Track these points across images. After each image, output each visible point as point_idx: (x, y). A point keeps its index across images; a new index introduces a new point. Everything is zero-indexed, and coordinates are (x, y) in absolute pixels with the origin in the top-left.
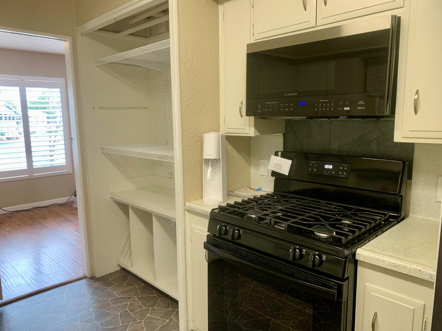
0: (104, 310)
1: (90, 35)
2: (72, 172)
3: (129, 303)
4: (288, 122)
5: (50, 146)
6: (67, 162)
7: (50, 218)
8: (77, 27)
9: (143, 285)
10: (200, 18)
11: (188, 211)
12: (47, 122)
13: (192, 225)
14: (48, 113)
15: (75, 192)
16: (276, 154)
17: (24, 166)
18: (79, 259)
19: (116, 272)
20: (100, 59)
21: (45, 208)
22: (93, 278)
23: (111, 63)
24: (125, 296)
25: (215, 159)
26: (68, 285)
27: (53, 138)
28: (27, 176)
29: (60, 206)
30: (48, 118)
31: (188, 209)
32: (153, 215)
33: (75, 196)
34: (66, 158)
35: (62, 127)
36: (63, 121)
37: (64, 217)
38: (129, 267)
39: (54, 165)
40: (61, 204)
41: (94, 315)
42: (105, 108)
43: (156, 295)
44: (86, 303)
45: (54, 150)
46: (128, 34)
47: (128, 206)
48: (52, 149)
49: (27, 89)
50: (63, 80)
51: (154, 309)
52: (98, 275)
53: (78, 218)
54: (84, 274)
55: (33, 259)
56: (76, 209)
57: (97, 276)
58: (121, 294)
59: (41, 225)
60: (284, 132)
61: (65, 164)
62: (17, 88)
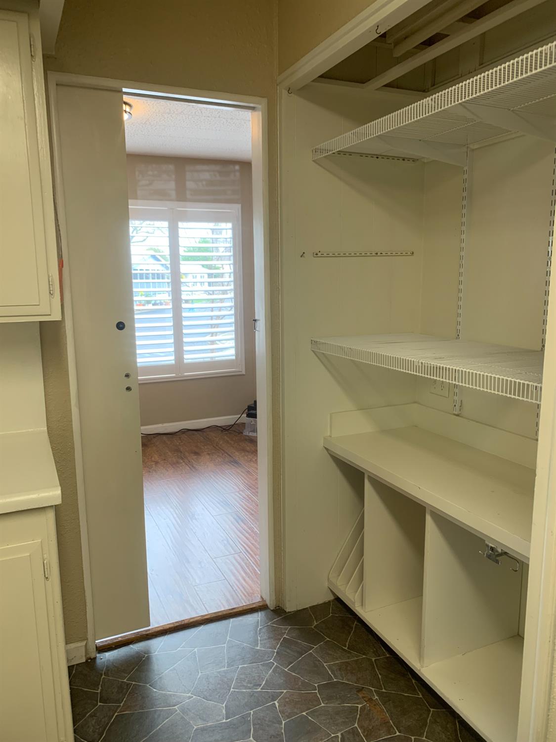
0: (304, 713)
1: (304, 91)
2: (243, 373)
3: (360, 706)
6: (237, 355)
7: (205, 453)
8: (280, 74)
9: (387, 655)
12: (208, 284)
14: (210, 267)
18: (252, 556)
20: (322, 145)
21: (200, 432)
22: (279, 612)
23: (339, 152)
24: (348, 680)
26: (232, 620)
28: (174, 375)
30: (210, 276)
32: (428, 511)
34: (236, 347)
36: (235, 281)
37: (228, 454)
39: (216, 359)
40: (224, 428)
41: (283, 722)
42: (325, 255)
43: (421, 696)
44: (267, 681)
46: (382, 85)
47: (363, 474)
49: (181, 224)
50: (238, 207)
52: (290, 607)
54: (261, 597)
55: (172, 542)
57: (288, 610)
58: (339, 672)
59: (191, 467)
61: (234, 358)
62: (165, 224)
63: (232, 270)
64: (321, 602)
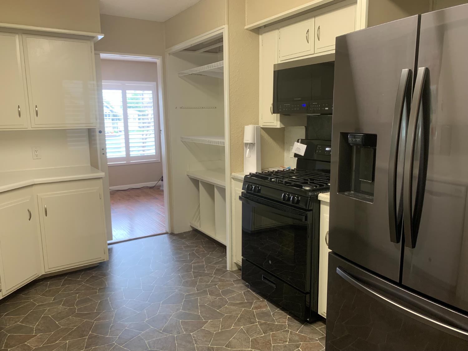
0: (178, 251)
2: (160, 161)
3: (196, 249)
4: (309, 118)
5: (143, 139)
6: (156, 152)
8: (166, 48)
9: (208, 240)
10: (245, 46)
11: (233, 178)
12: (138, 119)
13: (236, 188)
14: (139, 111)
15: (162, 177)
16: (298, 142)
17: (123, 154)
18: (163, 222)
19: (189, 231)
20: (182, 72)
22: (172, 234)
24: (193, 245)
25: (251, 143)
27: (145, 132)
28: (126, 162)
29: (150, 189)
30: (139, 115)
31: (233, 177)
32: (215, 186)
33: (162, 180)
34: (156, 149)
35: (153, 123)
36: (154, 118)
37: (153, 196)
38: (198, 227)
39: (146, 154)
40: (151, 187)
42: (184, 108)
45: (146, 142)
47: (199, 180)
48: (144, 141)
49: (127, 91)
50: (155, 83)
51: (213, 253)
53: (163, 197)
54: (166, 231)
56: (163, 191)
57: (175, 233)
58: (191, 244)
60: (306, 126)
61: (155, 154)
62: (121, 91)
63: (153, 113)
64: (187, 231)
